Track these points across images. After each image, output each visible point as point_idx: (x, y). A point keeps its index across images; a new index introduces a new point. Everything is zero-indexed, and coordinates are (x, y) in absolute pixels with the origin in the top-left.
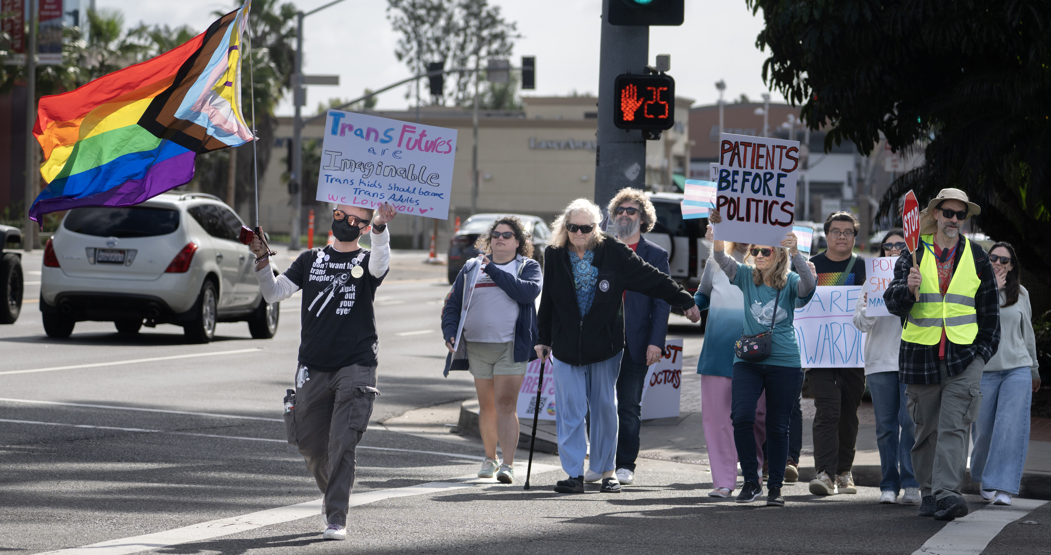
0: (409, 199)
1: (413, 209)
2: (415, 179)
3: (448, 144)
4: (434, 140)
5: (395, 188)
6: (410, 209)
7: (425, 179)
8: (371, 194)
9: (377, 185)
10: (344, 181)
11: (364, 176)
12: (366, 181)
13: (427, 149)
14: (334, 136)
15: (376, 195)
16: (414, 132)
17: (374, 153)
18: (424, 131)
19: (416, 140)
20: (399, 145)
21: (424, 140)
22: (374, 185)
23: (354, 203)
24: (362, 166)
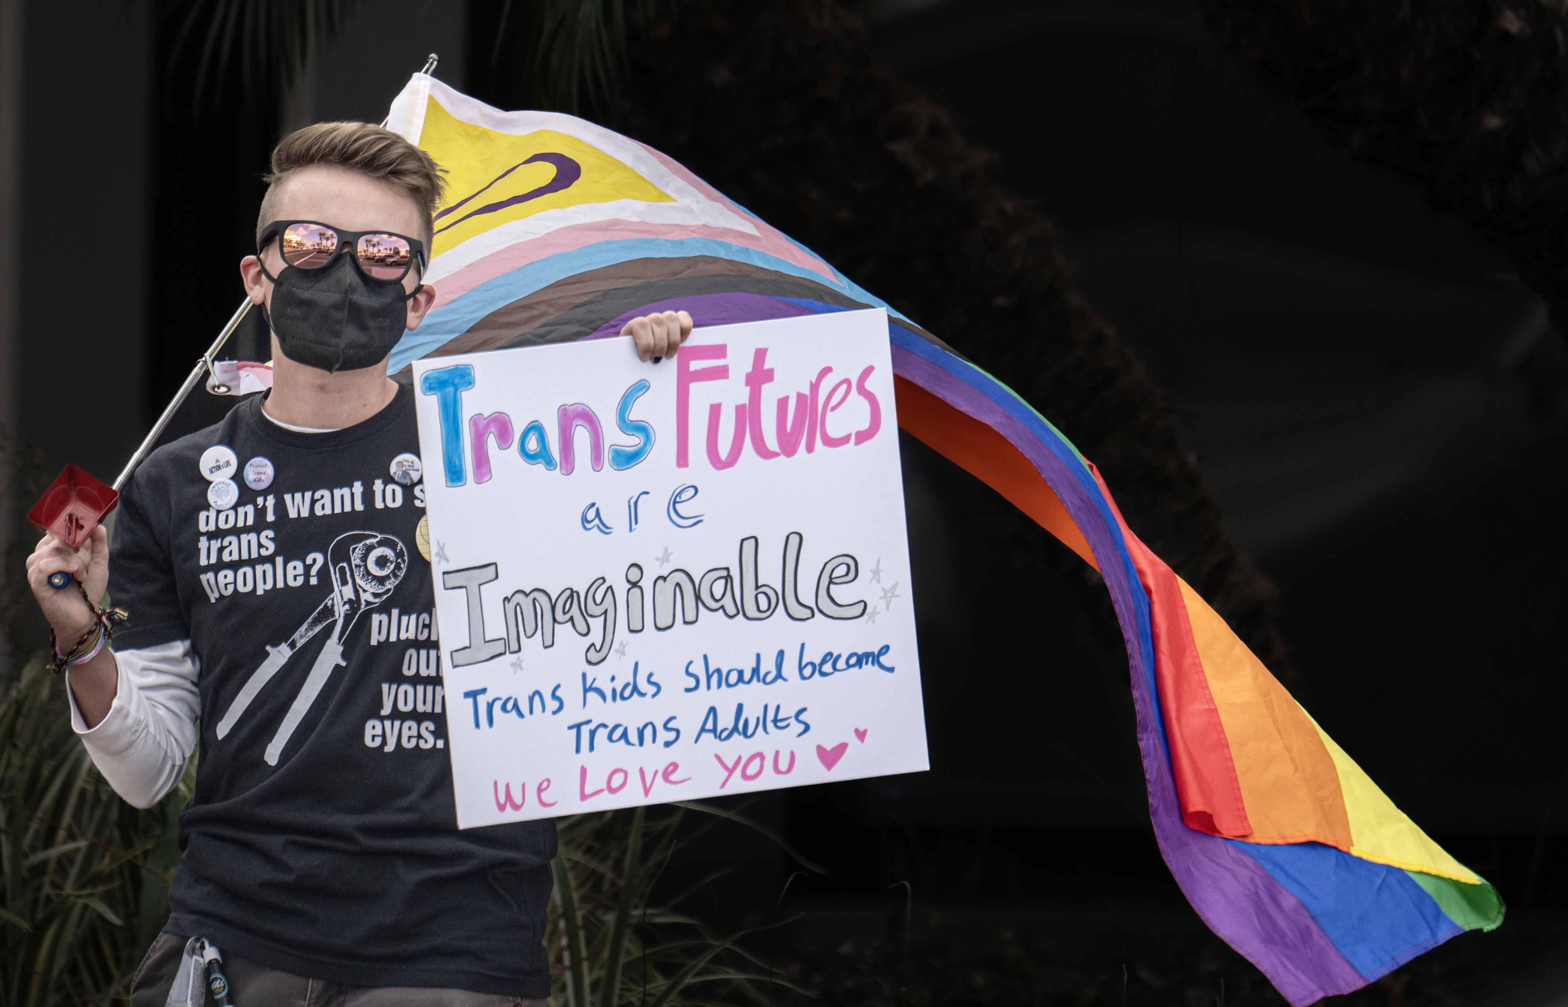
0: (771, 716)
1: (792, 755)
2: (771, 609)
3: (863, 391)
4: (807, 391)
5: (709, 677)
6: (783, 765)
7: (807, 597)
8: (633, 737)
9: (643, 686)
10: (531, 699)
11: (594, 656)
12: (600, 676)
13: (788, 448)
14: (457, 491)
15: (648, 732)
16: (721, 373)
17: (605, 529)
18: (760, 355)
19: (740, 409)
20: (682, 460)
21: (770, 395)
22: (635, 689)
23: (584, 797)
24: (575, 611)
